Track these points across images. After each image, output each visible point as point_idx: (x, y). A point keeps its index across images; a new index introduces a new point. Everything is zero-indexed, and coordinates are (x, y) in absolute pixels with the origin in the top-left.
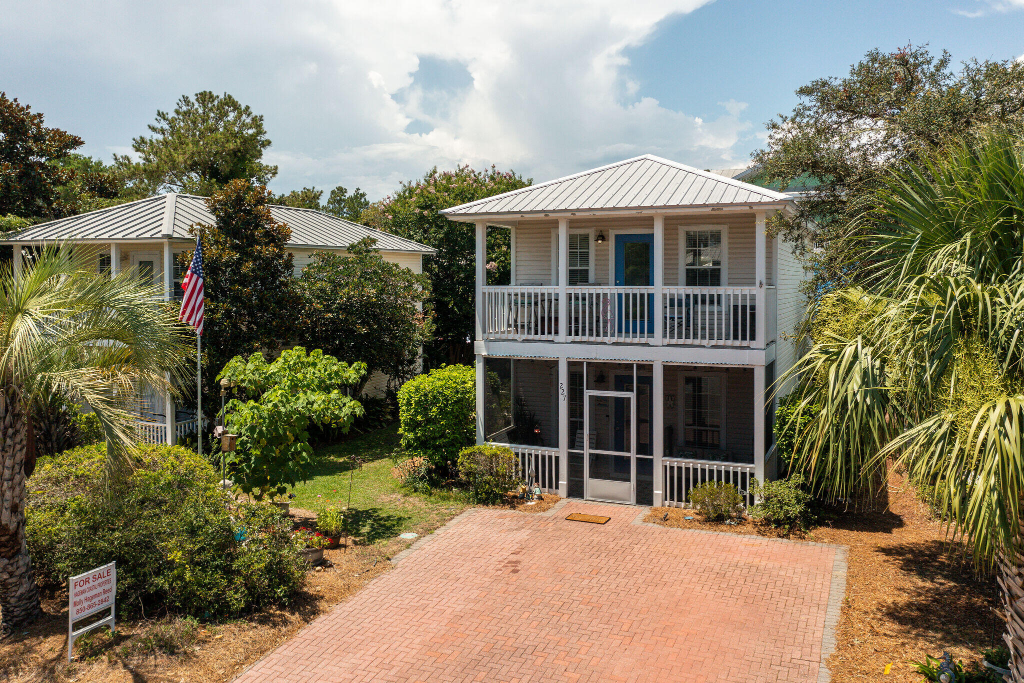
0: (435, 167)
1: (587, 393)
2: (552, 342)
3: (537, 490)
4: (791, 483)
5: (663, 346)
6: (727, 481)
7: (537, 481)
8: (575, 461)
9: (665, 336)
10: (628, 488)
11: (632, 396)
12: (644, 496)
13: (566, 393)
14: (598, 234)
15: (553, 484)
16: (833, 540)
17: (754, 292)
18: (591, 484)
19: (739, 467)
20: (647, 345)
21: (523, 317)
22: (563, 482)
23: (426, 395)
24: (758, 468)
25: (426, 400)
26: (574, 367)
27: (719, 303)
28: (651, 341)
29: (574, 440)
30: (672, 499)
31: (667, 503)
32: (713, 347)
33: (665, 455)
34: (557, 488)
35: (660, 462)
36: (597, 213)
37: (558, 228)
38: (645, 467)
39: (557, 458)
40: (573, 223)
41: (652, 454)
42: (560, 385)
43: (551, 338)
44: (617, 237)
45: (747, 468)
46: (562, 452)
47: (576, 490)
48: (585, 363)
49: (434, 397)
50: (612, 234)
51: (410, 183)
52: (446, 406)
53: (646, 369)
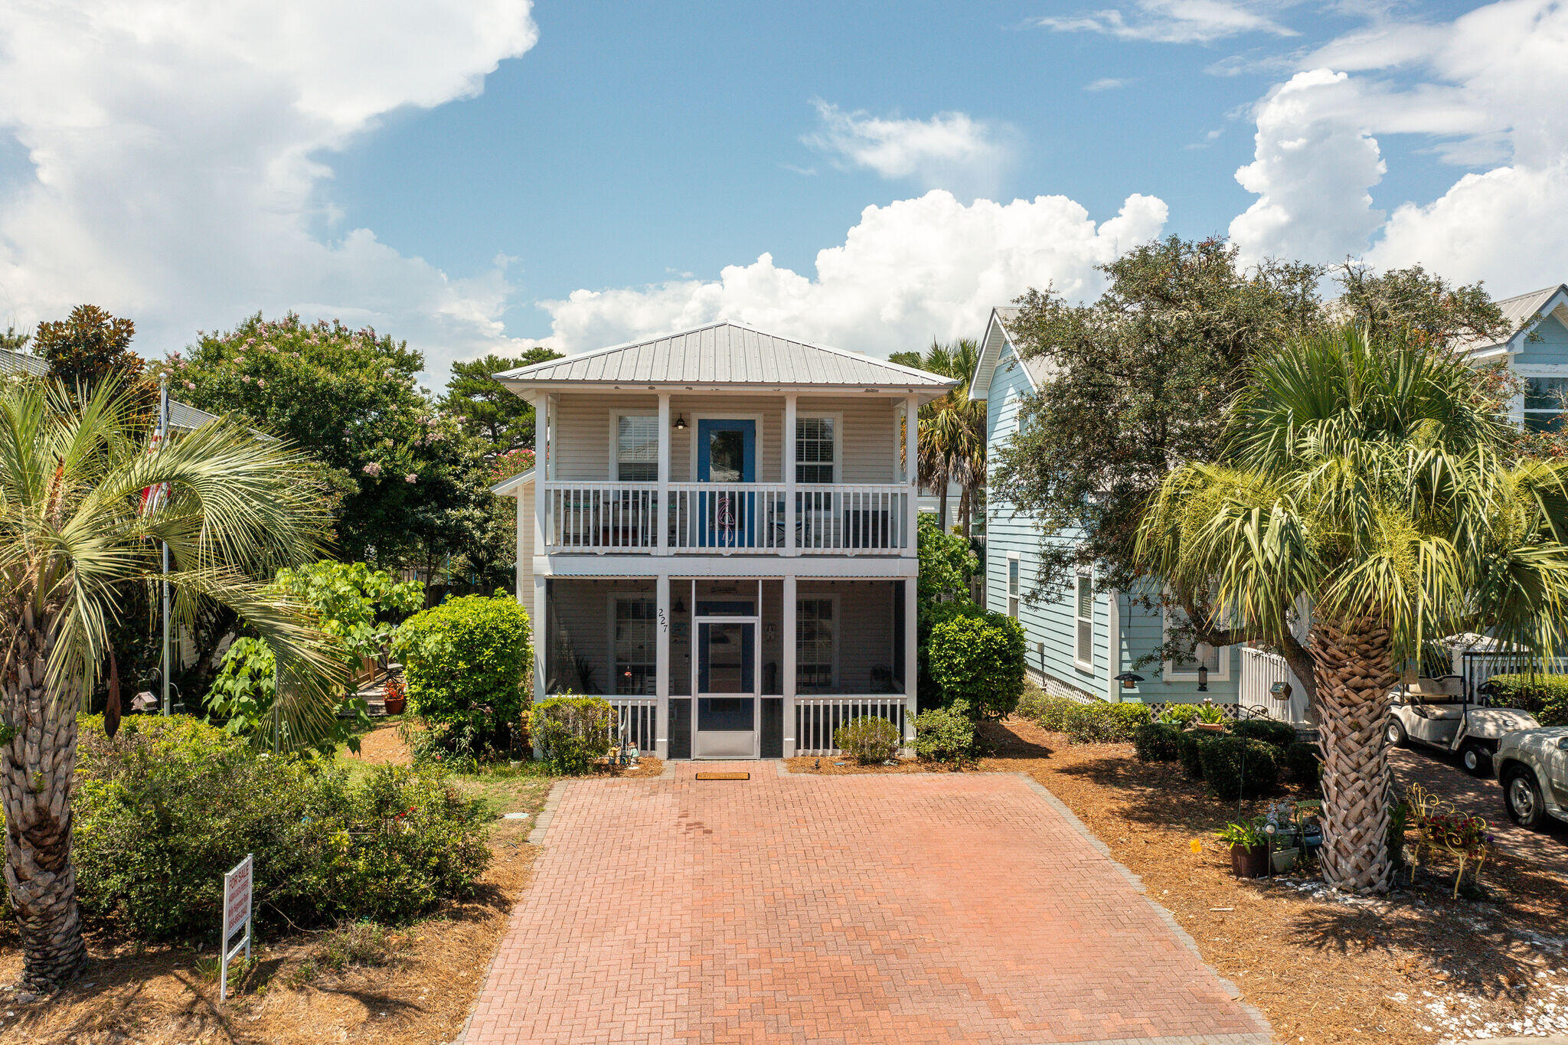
0: (260, 313)
1: (696, 621)
2: (648, 555)
3: (634, 752)
4: (953, 711)
5: (797, 557)
6: (884, 715)
7: (634, 739)
8: (679, 712)
9: (798, 544)
10: (751, 738)
11: (756, 621)
12: (771, 747)
13: (667, 622)
14: (677, 417)
15: (647, 744)
16: (1007, 769)
17: (905, 491)
18: (701, 739)
19: (888, 699)
20: (776, 556)
21: (577, 526)
22: (662, 740)
23: (471, 632)
24: (909, 700)
25: (472, 640)
26: (679, 587)
27: (828, 507)
28: (781, 551)
29: (679, 684)
30: (807, 746)
31: (801, 752)
32: (857, 556)
33: (798, 693)
34: (653, 748)
35: (791, 700)
36: (721, 389)
37: (657, 408)
38: (773, 709)
39: (653, 709)
40: (674, 400)
41: (781, 693)
42: (658, 612)
43: (645, 550)
44: (701, 422)
45: (897, 699)
46: (661, 700)
47: (680, 748)
48: (694, 583)
49: (486, 635)
50: (695, 419)
51: (216, 333)
52: (504, 646)
53: (774, 588)
